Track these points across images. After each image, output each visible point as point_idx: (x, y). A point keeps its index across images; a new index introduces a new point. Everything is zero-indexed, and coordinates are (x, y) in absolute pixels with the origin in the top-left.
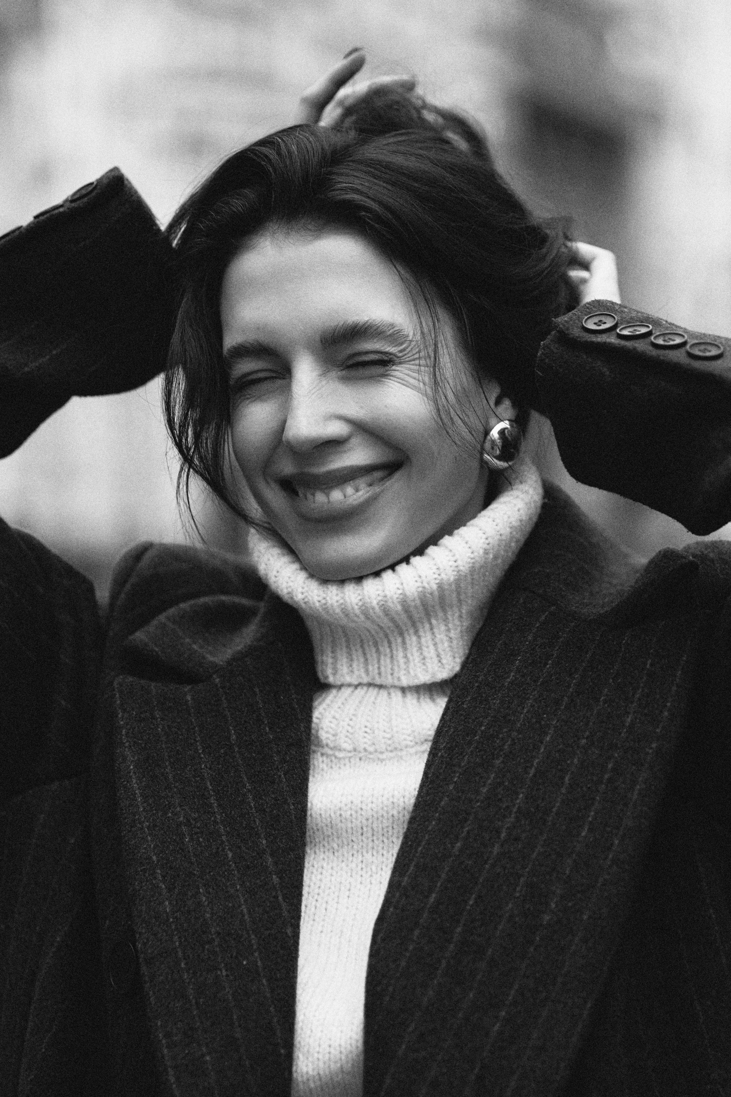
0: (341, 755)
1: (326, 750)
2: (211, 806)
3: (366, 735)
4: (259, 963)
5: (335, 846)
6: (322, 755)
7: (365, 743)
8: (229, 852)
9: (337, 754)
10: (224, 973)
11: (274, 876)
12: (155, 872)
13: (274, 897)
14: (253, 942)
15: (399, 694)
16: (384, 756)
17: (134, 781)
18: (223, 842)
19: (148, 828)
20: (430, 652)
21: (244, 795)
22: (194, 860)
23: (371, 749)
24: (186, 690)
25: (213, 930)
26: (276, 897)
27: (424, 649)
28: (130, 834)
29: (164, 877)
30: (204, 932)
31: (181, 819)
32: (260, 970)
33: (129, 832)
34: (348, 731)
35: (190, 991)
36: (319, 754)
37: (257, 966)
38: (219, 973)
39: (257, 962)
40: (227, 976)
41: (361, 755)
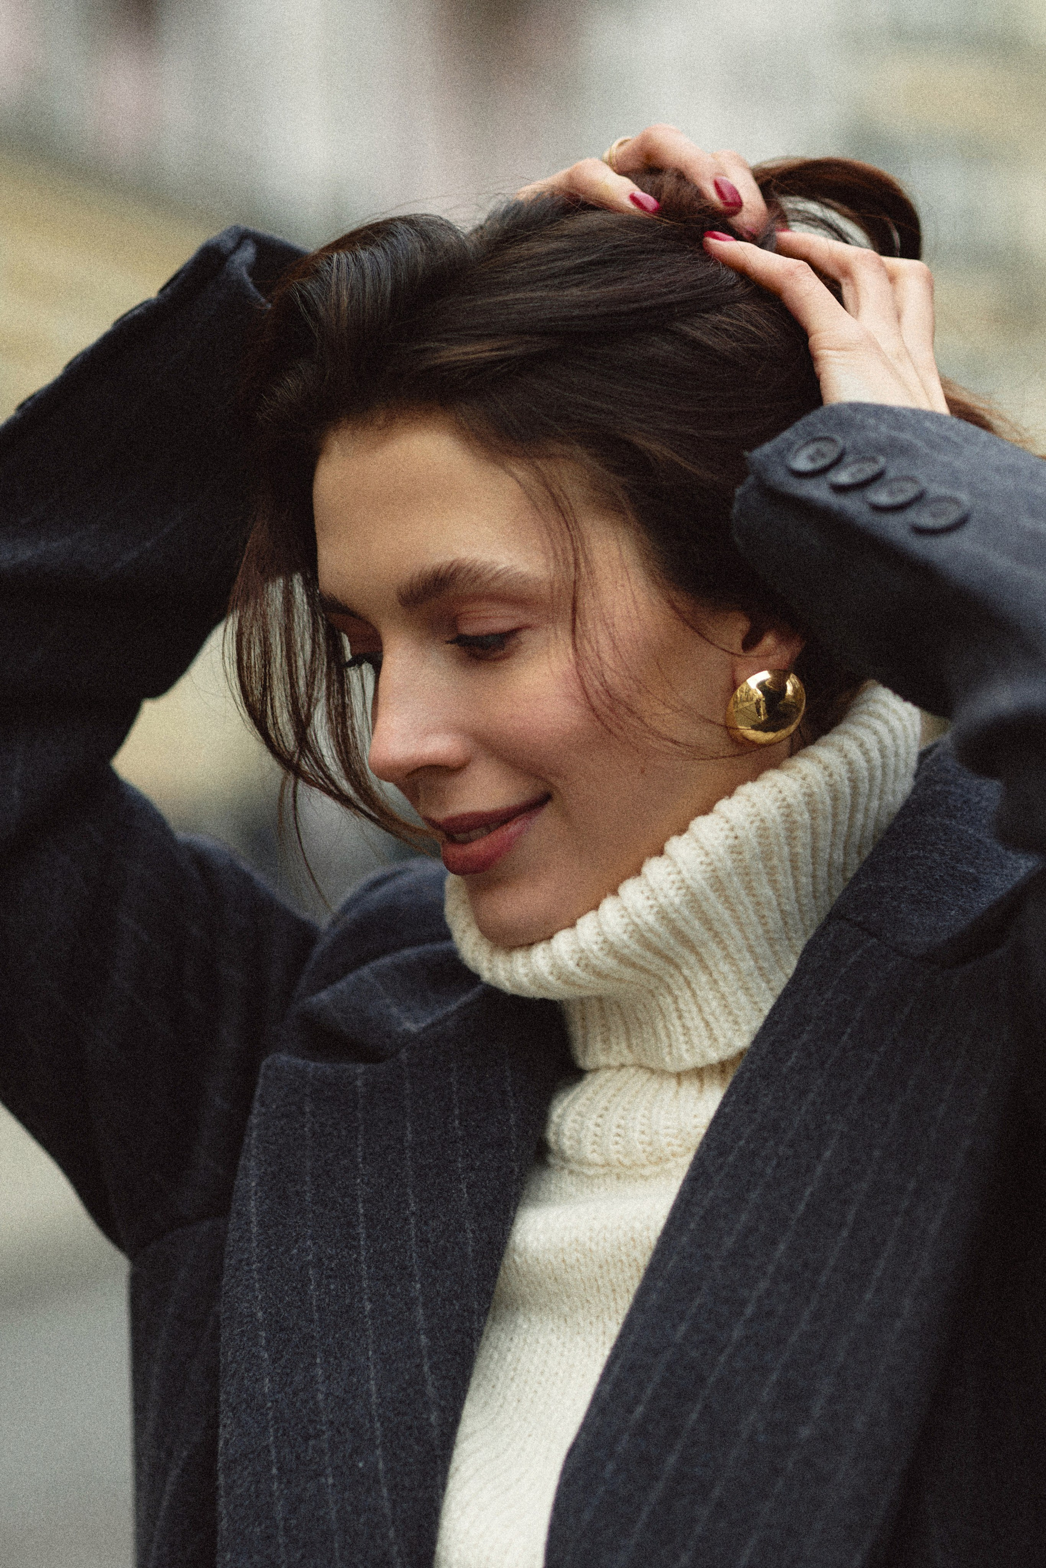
0: (591, 1172)
1: (575, 1167)
2: (356, 1238)
3: (618, 1139)
4: (381, 1465)
5: (566, 1309)
6: (571, 1172)
7: (618, 1152)
8: (367, 1303)
9: (585, 1171)
10: (330, 1481)
11: (422, 1337)
12: (257, 1336)
13: (417, 1366)
14: (378, 1433)
15: (673, 1082)
16: (646, 1172)
17: (253, 1203)
18: (362, 1290)
19: (259, 1271)
20: (694, 1021)
21: (406, 1219)
22: (316, 1316)
23: (627, 1162)
24: (359, 1071)
25: (324, 1419)
26: (419, 1366)
27: (686, 1015)
28: (233, 1280)
29: (268, 1342)
30: (311, 1421)
31: (310, 1257)
32: (381, 1474)
33: (232, 1277)
34: (596, 1135)
35: (280, 1510)
36: (566, 1171)
37: (377, 1468)
38: (323, 1480)
39: (378, 1463)
40: (334, 1485)
41: (617, 1171)
